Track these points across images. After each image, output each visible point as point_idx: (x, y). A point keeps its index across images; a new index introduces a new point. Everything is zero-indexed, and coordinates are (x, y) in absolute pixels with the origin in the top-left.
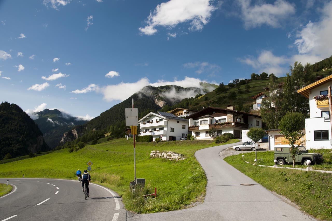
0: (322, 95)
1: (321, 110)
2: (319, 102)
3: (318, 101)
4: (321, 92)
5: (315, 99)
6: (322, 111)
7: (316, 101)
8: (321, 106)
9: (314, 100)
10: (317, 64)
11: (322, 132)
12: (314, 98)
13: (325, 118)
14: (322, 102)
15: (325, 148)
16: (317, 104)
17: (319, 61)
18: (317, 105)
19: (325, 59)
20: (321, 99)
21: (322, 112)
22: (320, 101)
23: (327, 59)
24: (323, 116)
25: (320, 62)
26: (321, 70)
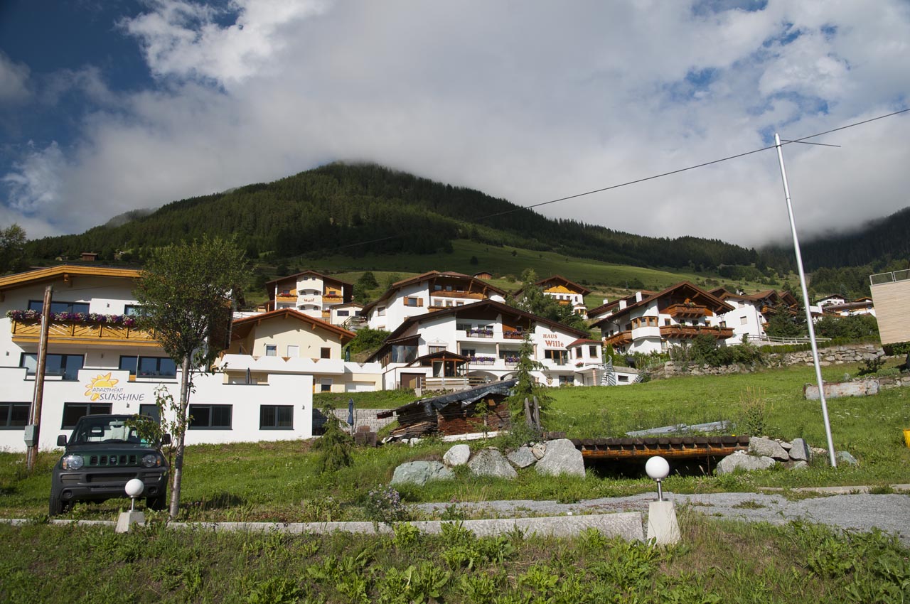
0: (32, 311)
1: (22, 348)
2: (21, 327)
3: (17, 324)
4: (32, 303)
5: (11, 317)
6: (24, 351)
7: (12, 322)
8: (24, 338)
9: (8, 320)
10: (48, 241)
11: (14, 407)
12: (10, 313)
13: (29, 371)
14: (29, 328)
15: (11, 451)
16: (15, 330)
17: (55, 236)
18: (14, 333)
19: (69, 234)
20: (28, 321)
21: (23, 355)
22: (23, 326)
23: (73, 236)
24: (26, 365)
25: (57, 239)
26: (54, 259)
